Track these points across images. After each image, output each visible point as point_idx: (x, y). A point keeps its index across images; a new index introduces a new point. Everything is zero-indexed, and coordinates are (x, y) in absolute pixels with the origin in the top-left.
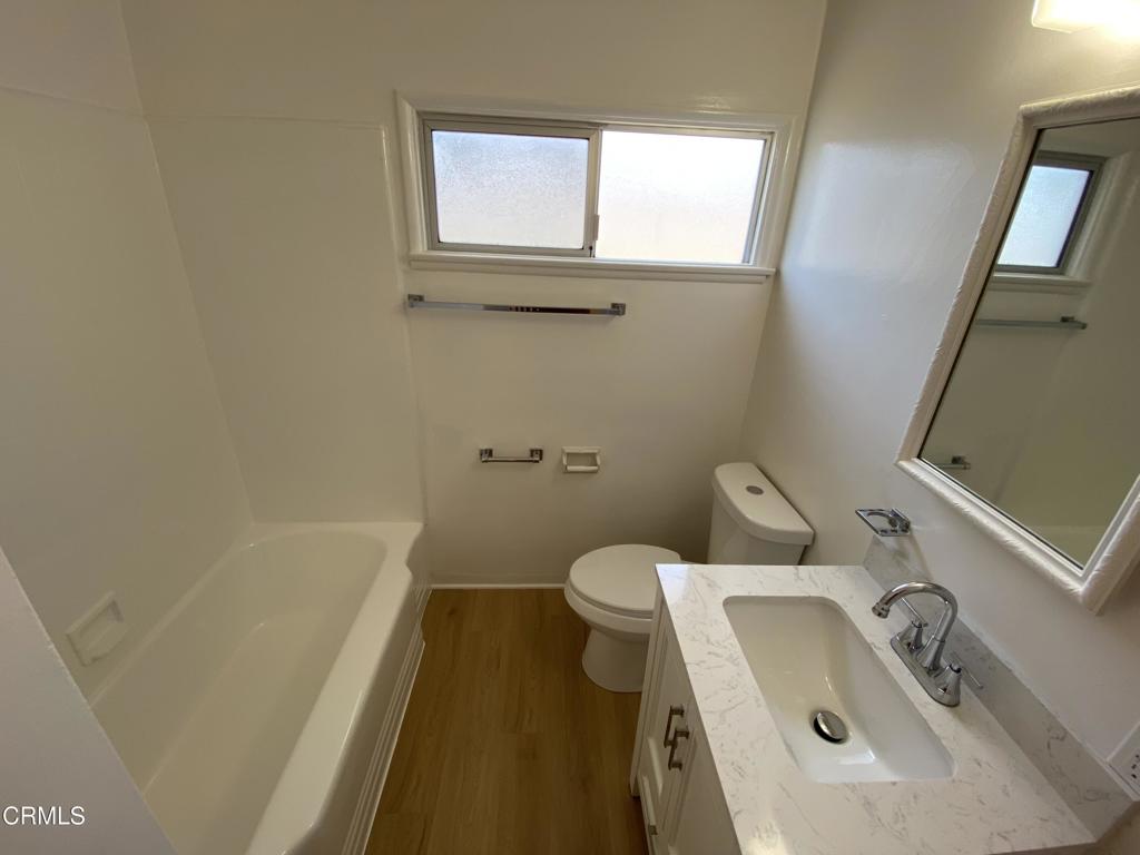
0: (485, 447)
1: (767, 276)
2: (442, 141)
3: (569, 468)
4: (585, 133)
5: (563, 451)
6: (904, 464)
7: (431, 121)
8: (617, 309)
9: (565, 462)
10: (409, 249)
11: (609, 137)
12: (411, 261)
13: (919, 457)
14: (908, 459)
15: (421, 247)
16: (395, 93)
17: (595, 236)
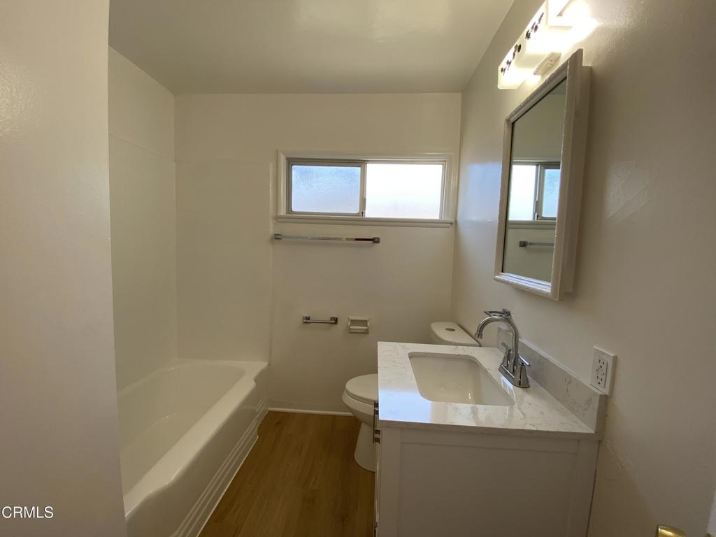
0: (306, 315)
1: (451, 224)
2: (296, 170)
3: (351, 327)
4: (359, 165)
5: (349, 319)
6: (497, 277)
7: (292, 162)
8: (375, 241)
9: (349, 324)
10: (277, 212)
11: (370, 167)
12: (278, 219)
13: (502, 272)
14: (498, 274)
15: (283, 212)
16: (277, 151)
17: (364, 208)
